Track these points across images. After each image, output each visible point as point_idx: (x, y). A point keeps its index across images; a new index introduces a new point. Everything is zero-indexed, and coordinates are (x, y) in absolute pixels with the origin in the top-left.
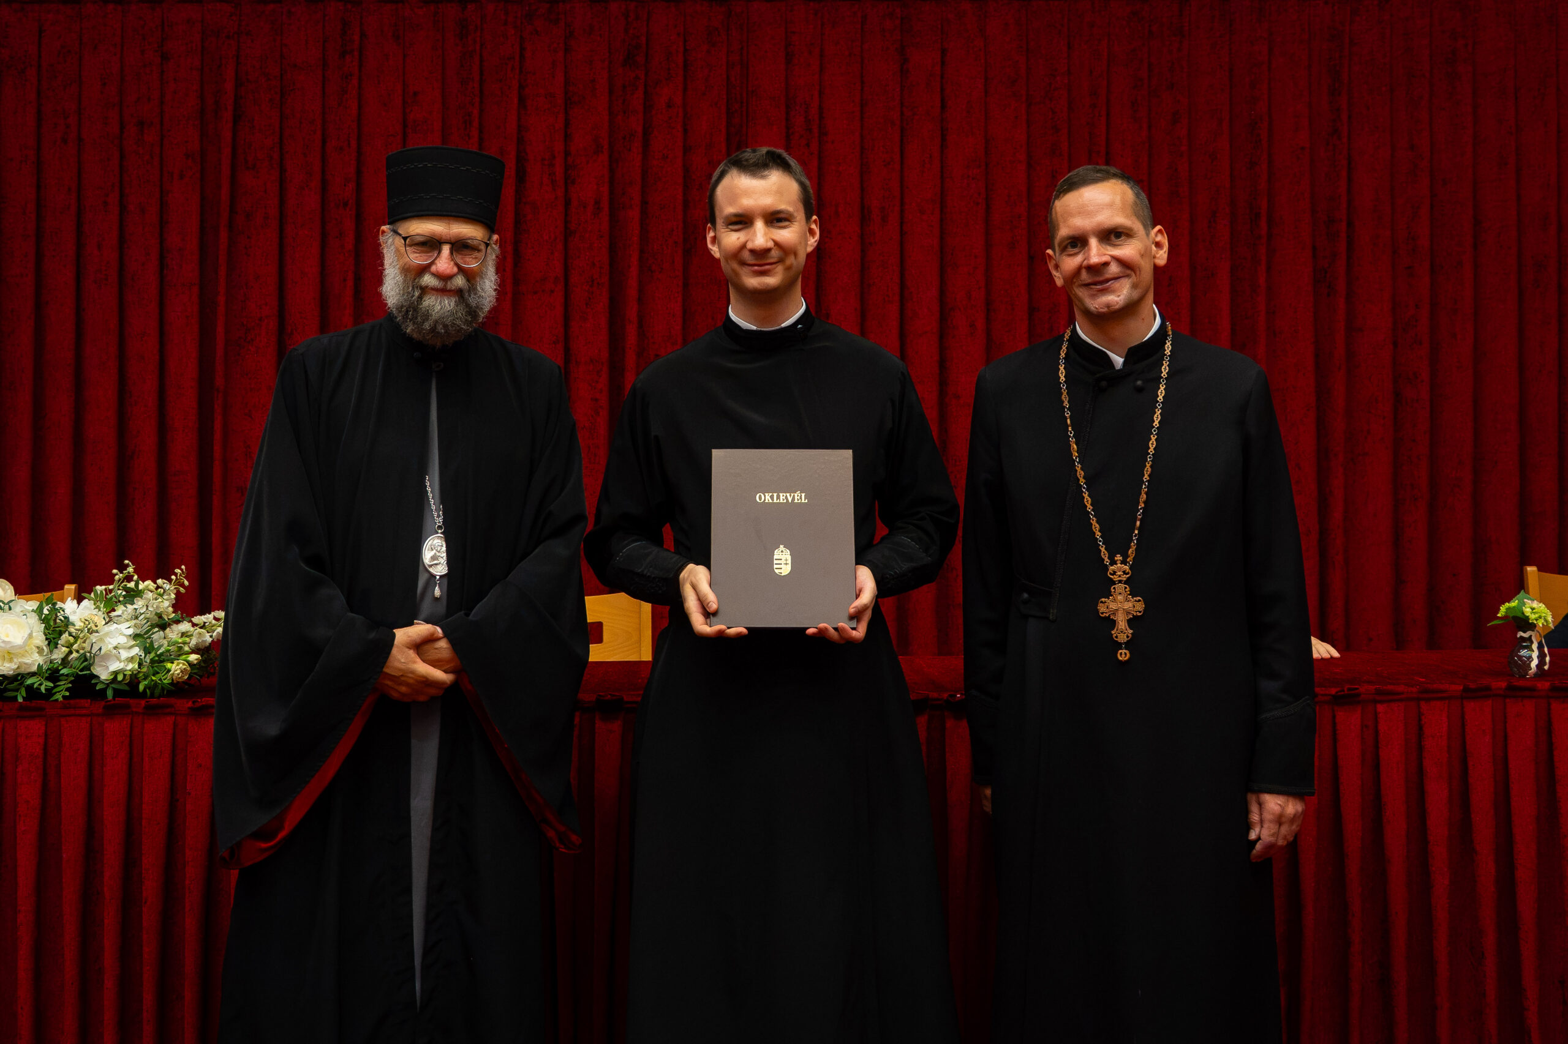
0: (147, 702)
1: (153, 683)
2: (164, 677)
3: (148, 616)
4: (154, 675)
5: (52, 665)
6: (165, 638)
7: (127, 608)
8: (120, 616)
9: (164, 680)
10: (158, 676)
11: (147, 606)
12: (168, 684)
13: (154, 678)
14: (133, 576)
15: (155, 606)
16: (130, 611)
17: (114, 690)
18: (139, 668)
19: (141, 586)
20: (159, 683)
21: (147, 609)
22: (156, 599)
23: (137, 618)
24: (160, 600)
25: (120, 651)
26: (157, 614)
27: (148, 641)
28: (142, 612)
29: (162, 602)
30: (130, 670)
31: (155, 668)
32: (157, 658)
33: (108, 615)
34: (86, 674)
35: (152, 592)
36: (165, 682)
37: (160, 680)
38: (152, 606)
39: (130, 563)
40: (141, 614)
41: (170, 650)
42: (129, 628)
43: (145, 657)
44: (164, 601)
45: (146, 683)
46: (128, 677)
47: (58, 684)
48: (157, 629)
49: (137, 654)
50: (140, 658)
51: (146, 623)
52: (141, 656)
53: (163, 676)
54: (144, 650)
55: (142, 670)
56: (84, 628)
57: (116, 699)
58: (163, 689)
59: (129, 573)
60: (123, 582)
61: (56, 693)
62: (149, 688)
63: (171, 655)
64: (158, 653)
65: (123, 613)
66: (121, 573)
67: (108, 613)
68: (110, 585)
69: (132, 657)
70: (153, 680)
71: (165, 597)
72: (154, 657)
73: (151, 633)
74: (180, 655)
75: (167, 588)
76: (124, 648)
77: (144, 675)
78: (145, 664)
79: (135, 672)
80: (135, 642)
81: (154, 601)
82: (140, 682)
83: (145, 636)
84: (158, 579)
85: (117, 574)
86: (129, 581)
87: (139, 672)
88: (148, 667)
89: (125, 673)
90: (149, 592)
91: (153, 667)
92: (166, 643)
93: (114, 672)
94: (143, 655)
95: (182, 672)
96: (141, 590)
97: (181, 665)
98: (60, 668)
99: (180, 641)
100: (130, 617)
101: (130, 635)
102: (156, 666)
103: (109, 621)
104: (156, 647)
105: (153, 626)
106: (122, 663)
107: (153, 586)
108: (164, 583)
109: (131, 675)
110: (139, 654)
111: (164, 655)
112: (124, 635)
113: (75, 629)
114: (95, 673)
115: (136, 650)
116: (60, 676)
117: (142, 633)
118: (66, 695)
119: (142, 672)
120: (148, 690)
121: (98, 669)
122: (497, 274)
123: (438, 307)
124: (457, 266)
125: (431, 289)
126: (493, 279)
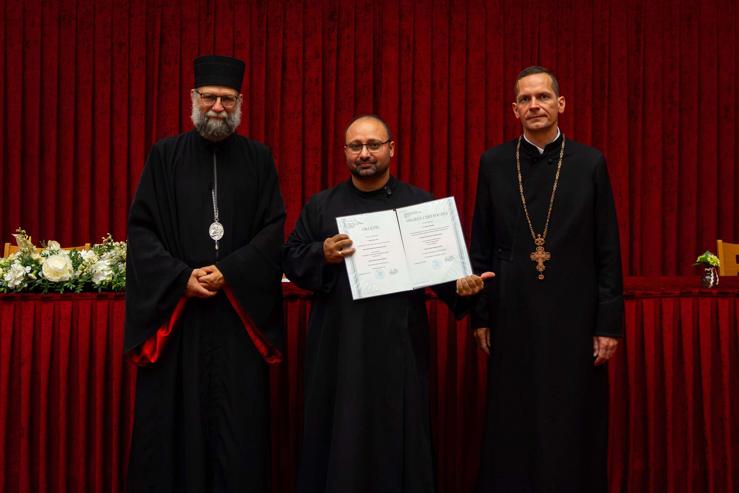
0: (115, 294)
1: (118, 286)
2: (123, 283)
3: (117, 257)
4: (119, 283)
5: (75, 278)
7: (107, 253)
8: (105, 257)
9: (123, 284)
10: (120, 283)
11: (116, 253)
12: (124, 286)
13: (118, 284)
14: (111, 240)
15: (119, 253)
16: (109, 255)
17: (102, 289)
18: (112, 279)
19: (114, 244)
20: (121, 286)
21: (116, 254)
22: (120, 250)
23: (112, 258)
24: (121, 250)
25: (104, 272)
26: (120, 256)
27: (117, 268)
28: (114, 255)
29: (122, 251)
30: (108, 280)
31: (119, 280)
32: (120, 275)
33: (100, 257)
34: (90, 282)
35: (118, 247)
36: (123, 285)
37: (121, 284)
38: (118, 253)
39: (110, 235)
40: (114, 256)
42: (108, 262)
44: (123, 251)
45: (115, 286)
46: (107, 283)
47: (78, 286)
48: (120, 263)
50: (113, 275)
51: (116, 260)
52: (113, 274)
54: (115, 272)
56: (89, 262)
57: (102, 292)
58: (122, 288)
59: (109, 239)
60: (107, 242)
61: (77, 290)
62: (117, 288)
64: (121, 273)
65: (106, 256)
66: (106, 239)
67: (100, 256)
68: (101, 244)
69: (109, 275)
70: (118, 285)
71: (124, 249)
72: (119, 275)
73: (118, 264)
75: (125, 245)
76: (106, 271)
77: (114, 282)
78: (115, 278)
79: (110, 281)
80: (110, 268)
81: (119, 251)
82: (113, 285)
83: (115, 266)
84: (121, 241)
85: (104, 239)
86: (109, 242)
87: (112, 281)
88: (116, 279)
89: (106, 281)
90: (117, 247)
91: (118, 279)
93: (102, 281)
94: (114, 274)
96: (114, 246)
98: (79, 279)
100: (109, 257)
101: (109, 265)
102: (120, 279)
103: (100, 259)
104: (120, 270)
105: (119, 262)
106: (105, 277)
107: (119, 245)
108: (123, 243)
109: (109, 282)
110: (112, 273)
111: (123, 274)
112: (106, 265)
113: (85, 263)
114: (94, 281)
115: (111, 272)
116: (79, 283)
117: (114, 264)
118: (81, 291)
119: (114, 281)
120: (116, 289)
121: (94, 280)
122: (241, 111)
123: (214, 125)
124: (223, 107)
125: (212, 117)
126: (239, 113)
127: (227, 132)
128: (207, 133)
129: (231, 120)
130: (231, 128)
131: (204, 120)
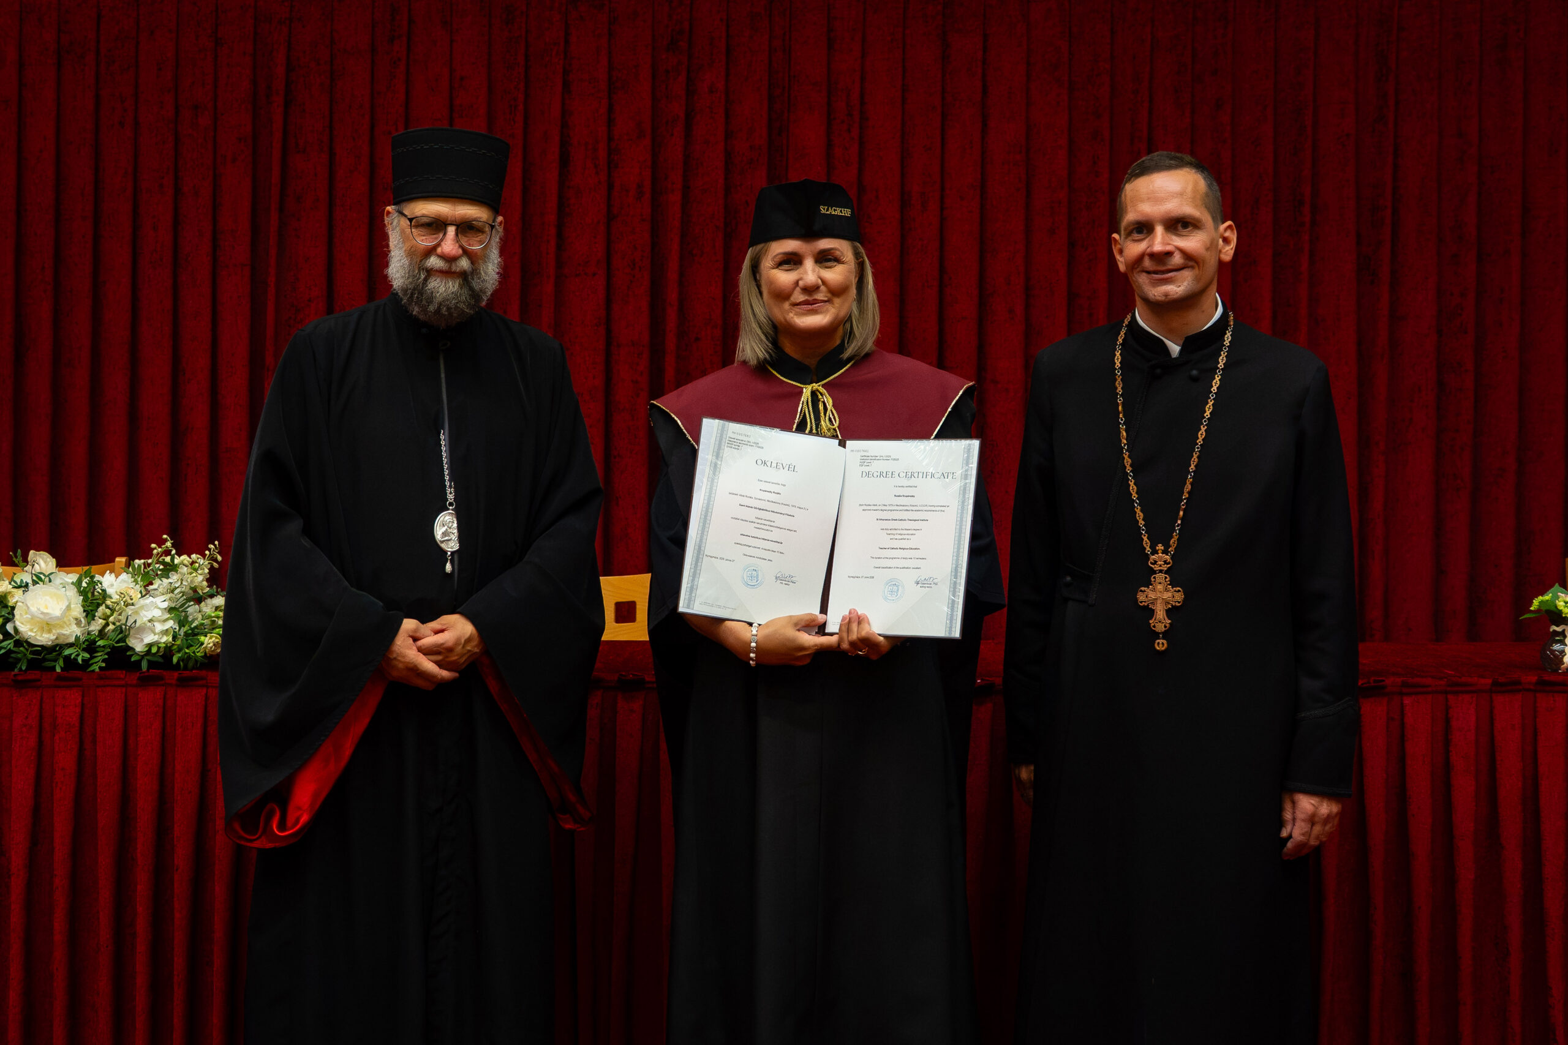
0: (180, 674)
1: (186, 656)
2: (198, 650)
3: (183, 589)
4: (188, 648)
5: (89, 636)
6: (200, 612)
7: (162, 581)
8: (157, 589)
9: (198, 652)
10: (191, 648)
11: (182, 580)
12: (201, 657)
13: (187, 651)
14: (171, 551)
15: (189, 580)
16: (165, 585)
17: (149, 661)
18: (174, 640)
19: (177, 561)
20: (193, 657)
21: (182, 583)
22: (191, 573)
23: (172, 591)
24: (194, 574)
25: (155, 624)
26: (191, 588)
27: (183, 614)
28: (177, 586)
29: (196, 576)
30: (164, 643)
31: (189, 641)
32: (190, 632)
33: (145, 589)
34: (122, 646)
35: (186, 566)
36: (198, 655)
37: (194, 652)
38: (187, 581)
39: (168, 538)
40: (176, 588)
41: (204, 623)
42: (165, 601)
43: (179, 630)
44: (199, 576)
45: (180, 655)
46: (162, 650)
47: (96, 655)
48: (192, 603)
49: (171, 627)
50: (174, 632)
51: (181, 597)
52: (175, 629)
53: (196, 649)
54: (179, 623)
55: (176, 643)
56: (120, 601)
57: (151, 671)
58: (196, 661)
59: (167, 547)
60: (161, 556)
61: (92, 664)
62: (183, 660)
63: (205, 629)
64: (192, 626)
65: (159, 587)
66: (160, 547)
67: (145, 586)
68: (148, 559)
69: (167, 630)
70: (186, 653)
71: (200, 572)
72: (188, 631)
73: (187, 605)
74: (213, 629)
75: (201, 563)
76: (159, 621)
77: (178, 648)
78: (178, 636)
79: (169, 645)
80: (169, 616)
81: (189, 576)
82: (174, 655)
83: (181, 609)
84: (193, 554)
85: (155, 549)
86: (166, 556)
87: (173, 644)
88: (182, 640)
89: (160, 645)
90: (184, 567)
91: (187, 640)
92: (200, 616)
93: (149, 644)
94: (178, 628)
95: (214, 645)
96: (176, 564)
97: (214, 639)
98: (97, 640)
99: (213, 615)
100: (165, 591)
101: (165, 609)
102: (190, 639)
103: (145, 593)
104: (190, 620)
105: (188, 600)
106: (157, 636)
107: (188, 562)
108: (198, 559)
109: (166, 648)
110: (174, 627)
111: (198, 629)
112: (159, 608)
113: (112, 602)
114: (130, 645)
115: (170, 624)
116: (97, 647)
117: (177, 607)
118: (103, 667)
119: (176, 645)
120: (181, 663)
121: (133, 642)
122: (500, 256)
123: (442, 289)
124: (461, 247)
125: (437, 271)
126: (496, 262)
127: (469, 306)
128: (424, 310)
129: (479, 278)
130: (479, 296)
131: (419, 279)
